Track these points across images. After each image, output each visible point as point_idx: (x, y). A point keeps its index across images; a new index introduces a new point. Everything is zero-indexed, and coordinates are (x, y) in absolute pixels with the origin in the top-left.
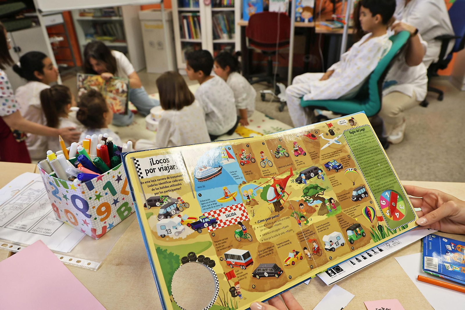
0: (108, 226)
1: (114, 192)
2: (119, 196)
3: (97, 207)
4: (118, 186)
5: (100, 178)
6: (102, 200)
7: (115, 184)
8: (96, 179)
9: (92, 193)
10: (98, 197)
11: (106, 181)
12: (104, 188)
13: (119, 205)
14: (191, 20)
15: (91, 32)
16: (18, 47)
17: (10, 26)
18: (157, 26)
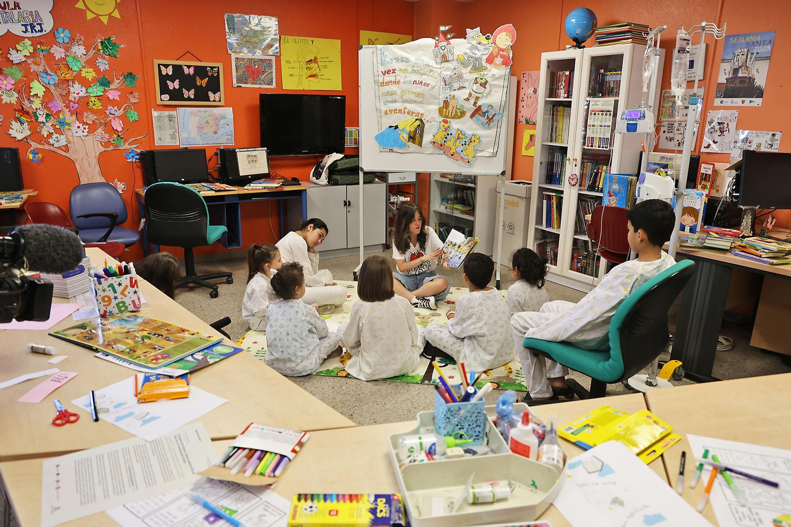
0: (108, 311)
1: (115, 292)
2: (118, 295)
3: (102, 296)
4: (119, 289)
5: (107, 280)
6: (106, 294)
7: (116, 287)
8: (104, 279)
9: (100, 287)
10: (104, 290)
11: (110, 283)
12: (109, 287)
13: (117, 301)
14: (554, 201)
15: (451, 197)
16: (349, 201)
17: (347, 180)
18: (512, 202)
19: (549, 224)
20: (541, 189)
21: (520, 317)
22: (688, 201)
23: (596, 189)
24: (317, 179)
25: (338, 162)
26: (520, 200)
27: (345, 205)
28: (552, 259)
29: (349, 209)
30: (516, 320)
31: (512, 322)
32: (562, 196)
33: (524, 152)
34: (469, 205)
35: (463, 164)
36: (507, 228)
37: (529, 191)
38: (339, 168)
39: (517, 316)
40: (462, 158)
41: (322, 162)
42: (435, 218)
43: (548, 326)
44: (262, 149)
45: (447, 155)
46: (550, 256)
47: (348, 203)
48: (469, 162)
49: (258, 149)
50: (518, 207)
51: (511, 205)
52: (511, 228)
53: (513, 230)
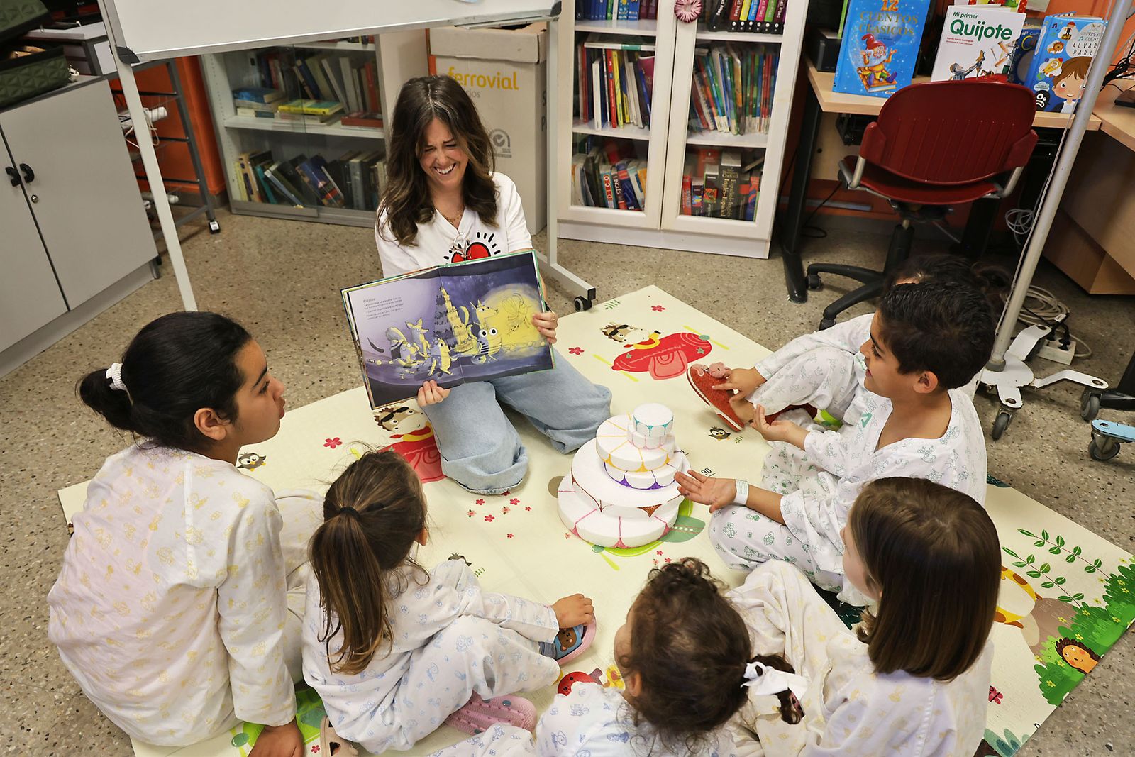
14: (615, 64)
16: (23, 167)
18: (494, 78)
20: (581, 37)
22: (1082, 43)
23: (734, 24)
26: (520, 71)
27: (14, 183)
28: (616, 196)
29: (32, 189)
46: (611, 190)
47: (22, 174)
50: (517, 89)
51: (492, 86)
52: (499, 141)
53: (505, 146)
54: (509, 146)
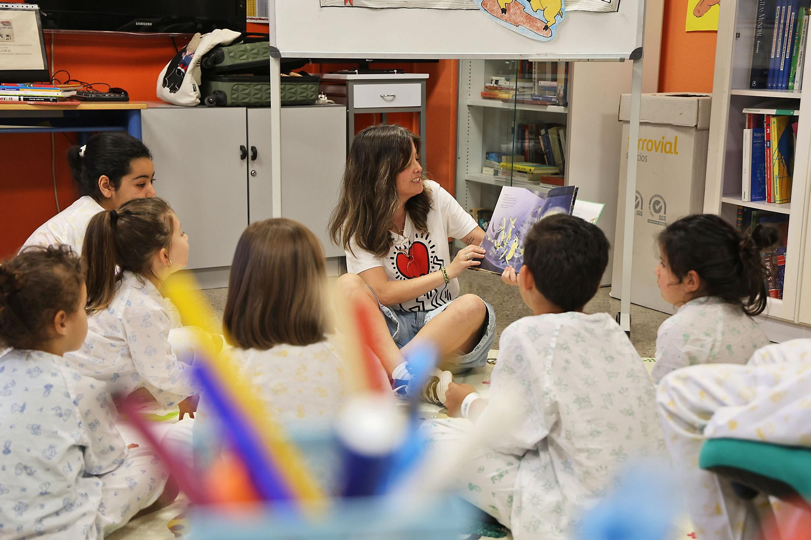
14: (774, 132)
15: (507, 148)
16: (253, 148)
17: (248, 94)
18: (660, 142)
19: (759, 191)
20: (737, 102)
21: (686, 379)
24: (173, 90)
25: (225, 49)
26: (681, 135)
27: (243, 157)
29: (254, 166)
30: (674, 389)
31: (662, 397)
32: (796, 113)
33: (692, 23)
34: (552, 163)
35: (531, 35)
36: (647, 209)
37: (705, 109)
38: (227, 62)
39: (678, 378)
40: (529, 18)
41: (185, 51)
42: (468, 195)
43: (779, 399)
44: (25, 6)
45: (491, 12)
47: (250, 153)
48: (546, 28)
49: (15, 6)
50: (677, 153)
51: (656, 150)
52: (657, 208)
53: (662, 213)
54: (665, 213)
